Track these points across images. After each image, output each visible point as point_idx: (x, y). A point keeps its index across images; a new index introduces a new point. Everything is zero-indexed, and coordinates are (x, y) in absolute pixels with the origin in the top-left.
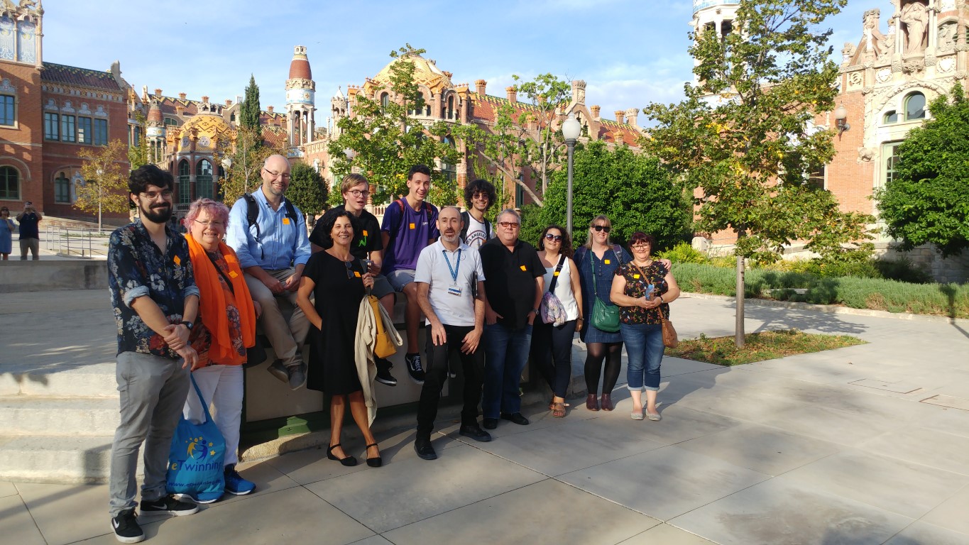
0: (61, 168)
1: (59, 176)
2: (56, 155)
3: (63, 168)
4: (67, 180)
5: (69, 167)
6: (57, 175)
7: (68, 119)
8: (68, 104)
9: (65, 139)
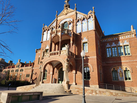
0: (113, 67)
1: (113, 70)
2: (111, 62)
3: (114, 67)
4: (116, 71)
5: (116, 66)
6: (112, 69)
7: (114, 48)
8: (114, 43)
9: (114, 56)
